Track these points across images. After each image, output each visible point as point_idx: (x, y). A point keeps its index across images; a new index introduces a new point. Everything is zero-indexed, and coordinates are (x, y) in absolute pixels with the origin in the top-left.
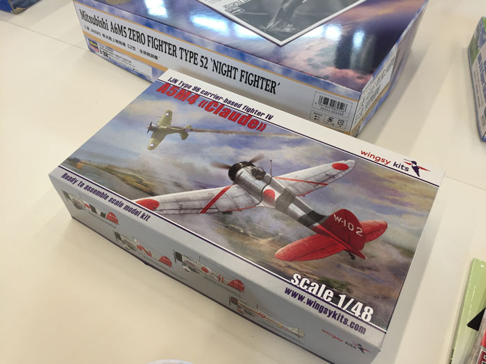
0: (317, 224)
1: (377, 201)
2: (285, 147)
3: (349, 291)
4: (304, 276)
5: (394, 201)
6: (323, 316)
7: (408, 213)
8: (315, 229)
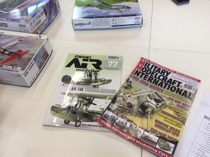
0: (12, 54)
1: (28, 46)
2: (6, 39)
3: (17, 65)
4: (6, 65)
5: (32, 45)
6: (9, 72)
7: (36, 47)
8: (11, 55)
